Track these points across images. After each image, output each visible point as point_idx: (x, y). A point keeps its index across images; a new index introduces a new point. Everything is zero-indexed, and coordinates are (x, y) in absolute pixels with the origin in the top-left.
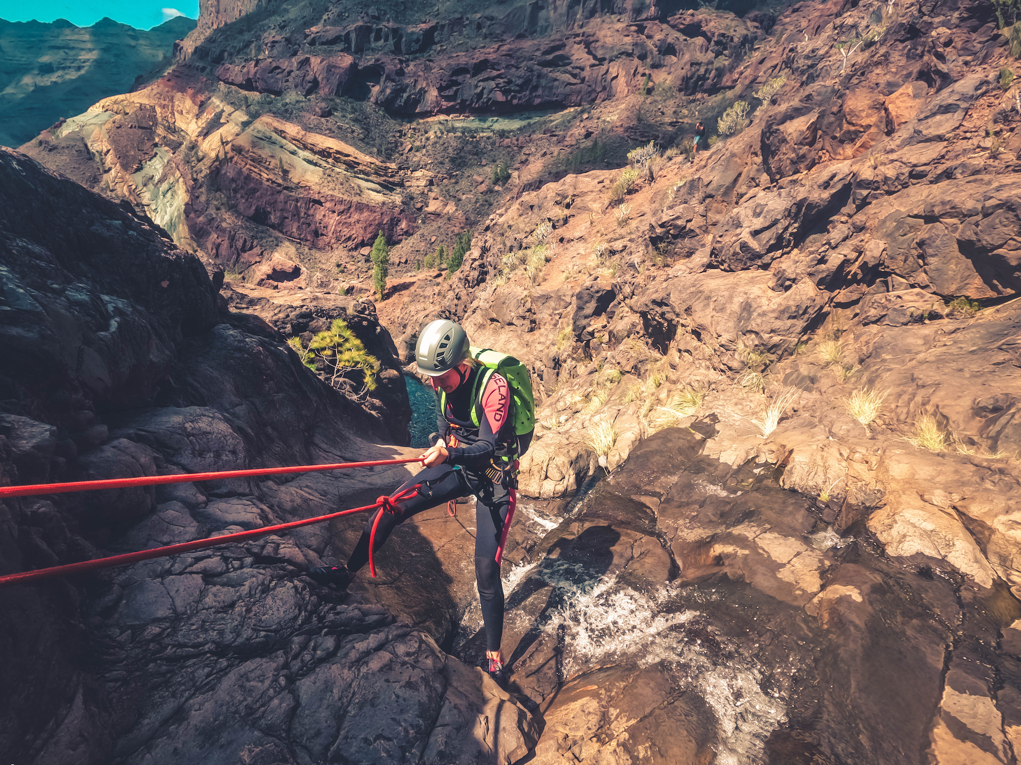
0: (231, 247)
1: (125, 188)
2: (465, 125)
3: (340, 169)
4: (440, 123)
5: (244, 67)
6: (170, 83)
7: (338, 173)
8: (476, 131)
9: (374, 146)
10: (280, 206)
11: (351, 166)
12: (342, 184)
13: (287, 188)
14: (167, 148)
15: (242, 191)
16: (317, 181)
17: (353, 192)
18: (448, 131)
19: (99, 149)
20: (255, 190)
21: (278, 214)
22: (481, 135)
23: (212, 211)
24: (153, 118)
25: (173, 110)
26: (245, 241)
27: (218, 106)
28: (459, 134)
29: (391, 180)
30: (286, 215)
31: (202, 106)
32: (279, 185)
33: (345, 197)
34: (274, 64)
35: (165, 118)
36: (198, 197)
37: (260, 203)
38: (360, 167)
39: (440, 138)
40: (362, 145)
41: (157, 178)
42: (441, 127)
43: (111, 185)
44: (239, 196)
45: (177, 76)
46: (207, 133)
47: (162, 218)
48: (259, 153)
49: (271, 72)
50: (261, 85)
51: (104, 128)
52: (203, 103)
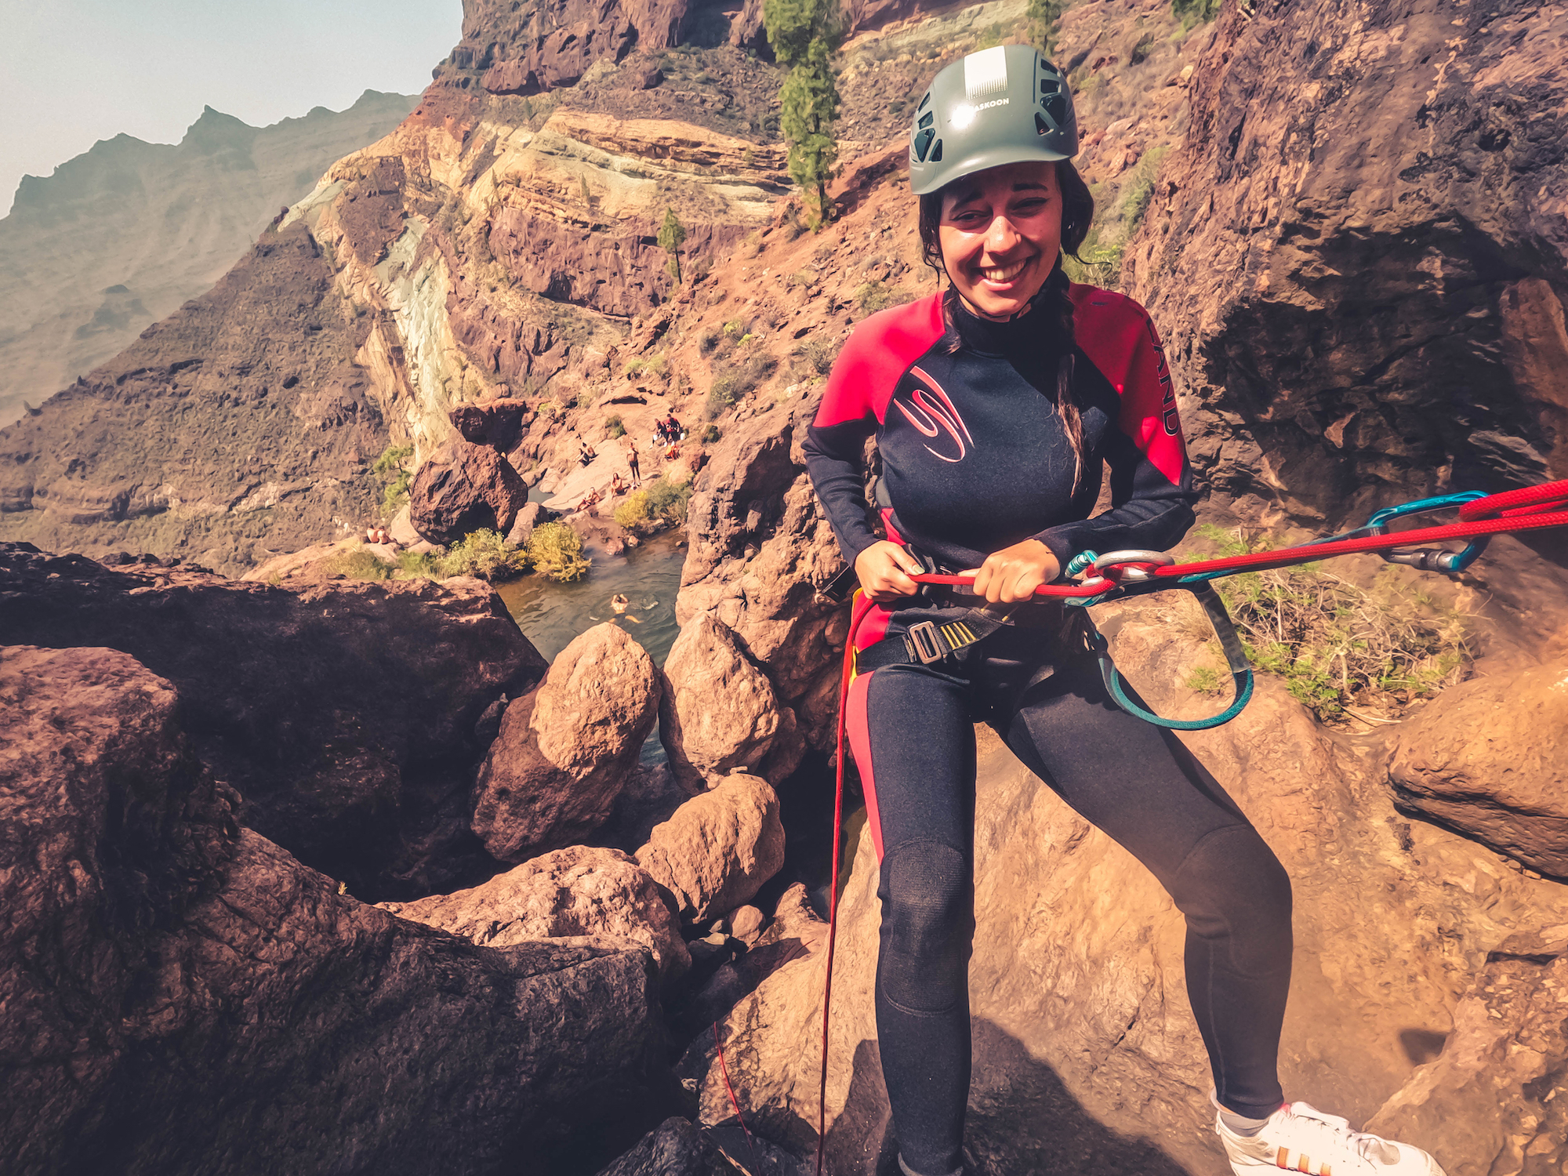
0: (518, 349)
1: (366, 289)
2: (913, 38)
3: (687, 173)
4: (864, 48)
5: (522, 58)
6: (421, 117)
7: (684, 182)
8: (939, 42)
9: (743, 119)
10: (589, 262)
11: (705, 161)
12: (692, 199)
13: (597, 228)
14: (421, 217)
15: (527, 251)
16: (648, 203)
17: (713, 210)
18: (882, 59)
19: (328, 239)
20: (546, 243)
21: (588, 277)
22: (950, 46)
23: (485, 296)
24: (400, 175)
25: (426, 156)
26: (539, 334)
27: (490, 132)
28: (905, 57)
29: (780, 173)
30: (600, 276)
31: (467, 138)
32: (585, 225)
33: (700, 221)
34: (566, 35)
35: (416, 172)
36: (462, 278)
37: (556, 265)
38: (722, 161)
39: (867, 74)
40: (722, 120)
41: (408, 266)
42: (867, 54)
43: (346, 289)
44: (522, 259)
45: (429, 105)
46: (475, 178)
47: (419, 326)
48: (549, 176)
49: (562, 50)
50: (550, 77)
51: (334, 205)
52: (467, 135)
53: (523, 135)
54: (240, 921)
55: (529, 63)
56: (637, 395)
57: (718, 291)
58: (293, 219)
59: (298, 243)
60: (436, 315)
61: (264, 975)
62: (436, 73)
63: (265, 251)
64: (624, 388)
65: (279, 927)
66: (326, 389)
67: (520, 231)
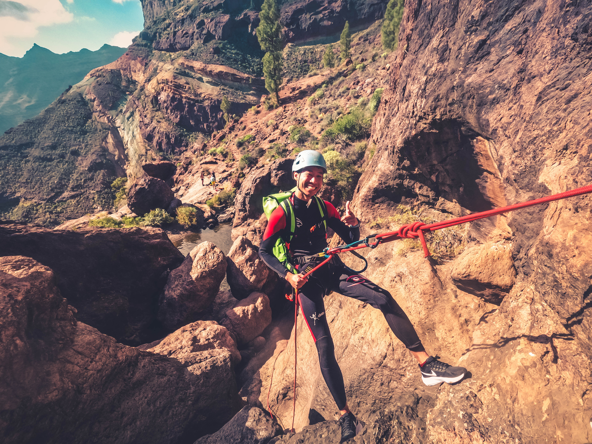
0: (168, 143)
1: (106, 118)
5: (167, 38)
6: (128, 56)
13: (198, 101)
14: (128, 93)
15: (171, 108)
16: (216, 94)
19: (89, 99)
23: (154, 124)
24: (120, 77)
25: (130, 71)
26: (176, 138)
27: (155, 64)
32: (193, 100)
34: (184, 32)
35: (126, 76)
36: (145, 116)
40: (241, 67)
41: (124, 110)
43: (97, 118)
44: (169, 111)
45: (131, 52)
46: (149, 80)
47: (128, 133)
48: (179, 81)
49: (183, 37)
50: (178, 46)
51: (92, 86)
52: (146, 64)
53: (168, 66)
54: (80, 356)
55: (170, 40)
56: (214, 161)
57: (243, 126)
58: (74, 90)
59: (77, 100)
60: (135, 130)
61: (91, 375)
62: (134, 40)
63: (62, 102)
64: (209, 158)
65: (96, 357)
66: (89, 155)
67: (168, 101)
